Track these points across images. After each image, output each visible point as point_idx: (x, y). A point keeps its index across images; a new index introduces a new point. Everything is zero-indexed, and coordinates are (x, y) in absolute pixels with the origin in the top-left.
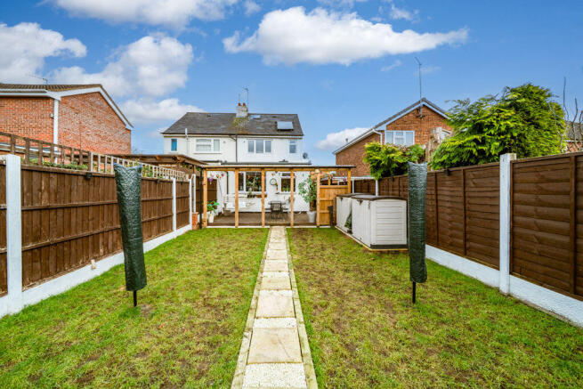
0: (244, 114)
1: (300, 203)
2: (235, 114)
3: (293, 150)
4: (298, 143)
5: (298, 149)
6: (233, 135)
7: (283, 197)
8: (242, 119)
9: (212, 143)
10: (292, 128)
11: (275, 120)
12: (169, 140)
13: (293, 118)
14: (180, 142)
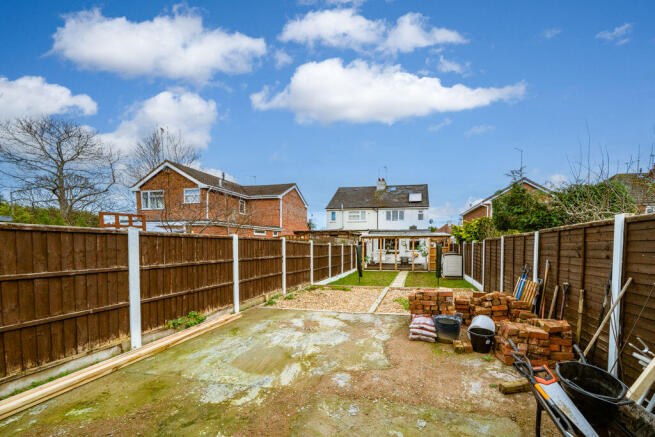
0: (383, 188)
2: (375, 188)
3: (421, 217)
4: (425, 212)
5: (425, 216)
6: (375, 207)
7: (409, 255)
8: (381, 192)
9: (360, 214)
10: (421, 200)
11: (408, 191)
12: (330, 213)
13: (423, 189)
14: (338, 214)
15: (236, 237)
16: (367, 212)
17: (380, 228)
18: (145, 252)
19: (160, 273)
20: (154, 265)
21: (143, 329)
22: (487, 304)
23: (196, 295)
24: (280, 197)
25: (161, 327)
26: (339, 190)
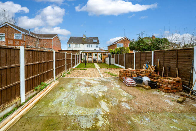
0: (85, 37)
1: (99, 59)
2: (82, 37)
3: (97, 47)
4: (98, 45)
6: (83, 43)
7: (95, 57)
8: (84, 39)
9: (78, 45)
10: (97, 41)
11: (93, 39)
12: (69, 45)
13: (97, 39)
14: (71, 45)
15: (54, 52)
16: (81, 45)
17: (85, 50)
18: (26, 58)
19: (31, 66)
20: (29, 64)
21: (26, 93)
22: (144, 73)
23: (43, 75)
24: (52, 38)
25: (31, 91)
26: (71, 37)
